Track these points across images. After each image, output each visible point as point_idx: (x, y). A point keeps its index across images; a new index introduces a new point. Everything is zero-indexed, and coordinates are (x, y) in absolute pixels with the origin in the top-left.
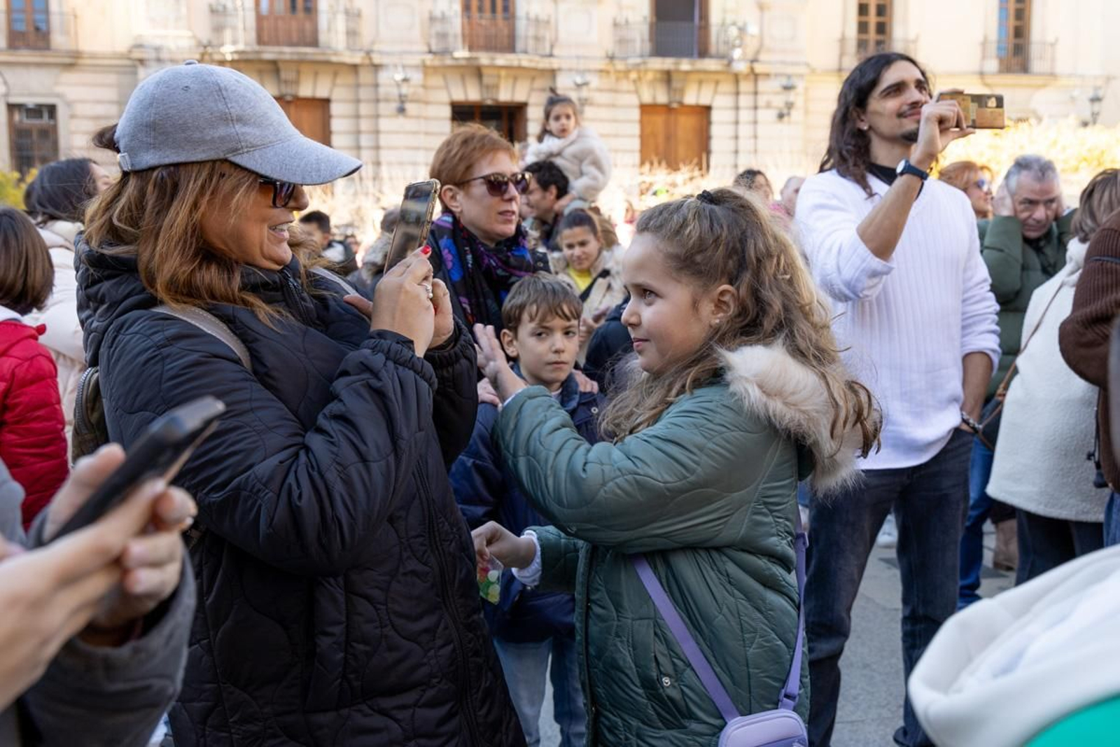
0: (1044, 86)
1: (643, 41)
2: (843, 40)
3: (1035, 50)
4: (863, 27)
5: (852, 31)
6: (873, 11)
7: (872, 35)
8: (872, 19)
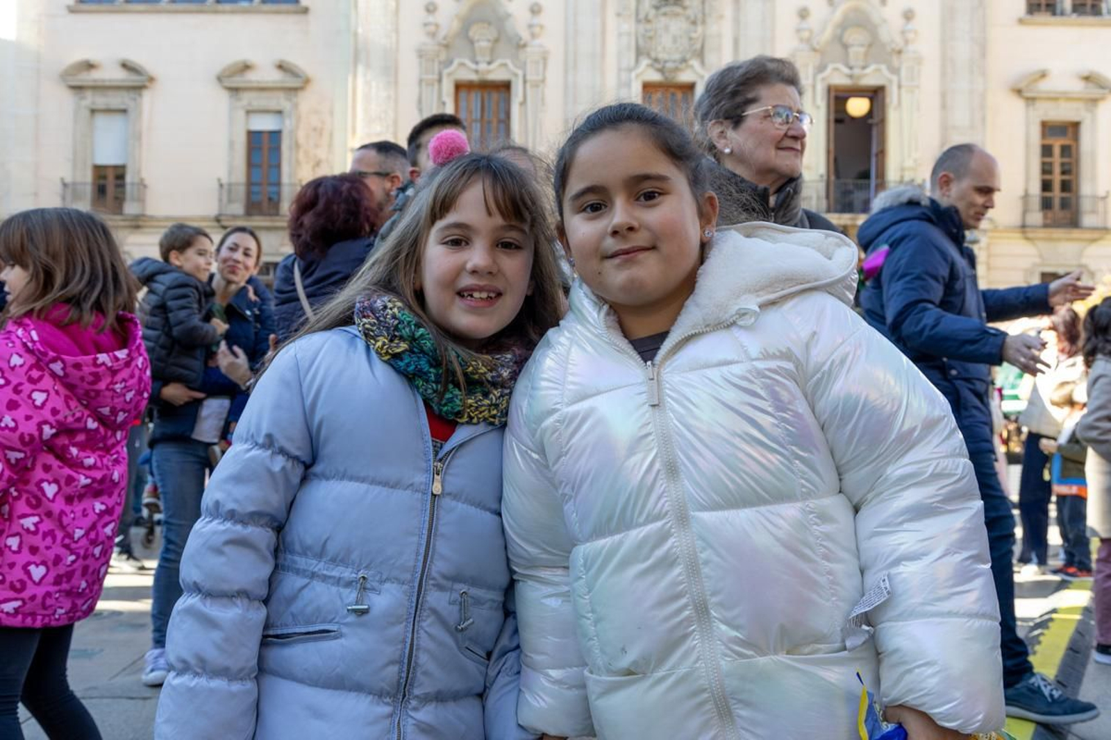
1: (818, 198)
2: (1026, 197)
4: (1046, 186)
5: (1035, 189)
6: (1057, 169)
7: (1057, 193)
8: (1057, 178)
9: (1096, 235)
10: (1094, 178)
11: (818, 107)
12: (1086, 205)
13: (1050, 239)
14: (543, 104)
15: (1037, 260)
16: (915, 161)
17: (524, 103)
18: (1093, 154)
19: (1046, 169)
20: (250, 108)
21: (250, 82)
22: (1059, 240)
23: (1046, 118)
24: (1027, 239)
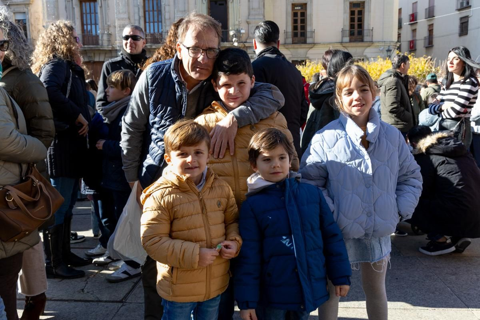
0: (369, 46)
3: (365, 32)
4: (295, 28)
6: (299, 21)
7: (299, 30)
8: (299, 25)
9: (310, 46)
10: (311, 25)
11: (204, 3)
12: (308, 34)
13: (294, 48)
14: (108, 7)
15: (291, 56)
16: (239, 22)
17: (101, 7)
18: (311, 15)
19: (295, 21)
20: (14, 12)
21: (13, 2)
22: (297, 48)
23: (293, 3)
24: (286, 48)
